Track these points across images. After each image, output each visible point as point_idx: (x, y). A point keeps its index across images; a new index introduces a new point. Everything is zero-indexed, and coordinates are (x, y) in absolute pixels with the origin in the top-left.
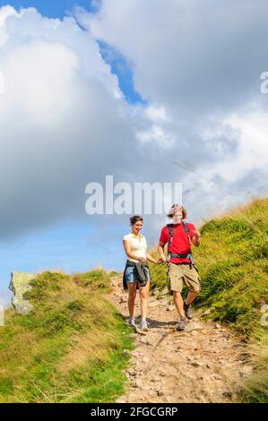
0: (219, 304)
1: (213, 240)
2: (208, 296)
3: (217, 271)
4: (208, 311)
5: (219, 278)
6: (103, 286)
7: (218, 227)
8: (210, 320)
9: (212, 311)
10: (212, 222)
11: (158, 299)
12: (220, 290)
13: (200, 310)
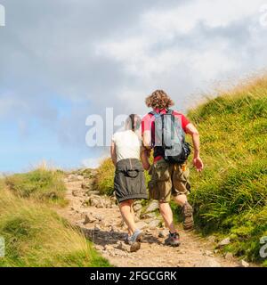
0: (243, 230)
1: (221, 129)
2: (224, 217)
3: (238, 180)
4: (225, 241)
5: (243, 191)
6: (55, 197)
7: (229, 108)
8: (229, 254)
9: (232, 240)
10: (219, 99)
11: (142, 218)
12: (244, 208)
13: (212, 238)
